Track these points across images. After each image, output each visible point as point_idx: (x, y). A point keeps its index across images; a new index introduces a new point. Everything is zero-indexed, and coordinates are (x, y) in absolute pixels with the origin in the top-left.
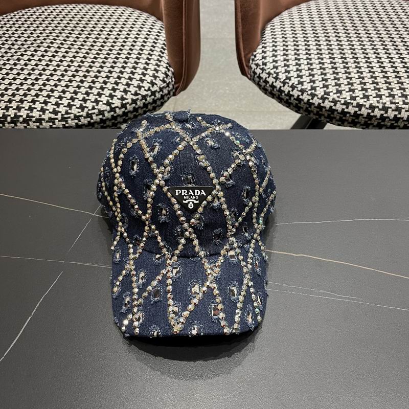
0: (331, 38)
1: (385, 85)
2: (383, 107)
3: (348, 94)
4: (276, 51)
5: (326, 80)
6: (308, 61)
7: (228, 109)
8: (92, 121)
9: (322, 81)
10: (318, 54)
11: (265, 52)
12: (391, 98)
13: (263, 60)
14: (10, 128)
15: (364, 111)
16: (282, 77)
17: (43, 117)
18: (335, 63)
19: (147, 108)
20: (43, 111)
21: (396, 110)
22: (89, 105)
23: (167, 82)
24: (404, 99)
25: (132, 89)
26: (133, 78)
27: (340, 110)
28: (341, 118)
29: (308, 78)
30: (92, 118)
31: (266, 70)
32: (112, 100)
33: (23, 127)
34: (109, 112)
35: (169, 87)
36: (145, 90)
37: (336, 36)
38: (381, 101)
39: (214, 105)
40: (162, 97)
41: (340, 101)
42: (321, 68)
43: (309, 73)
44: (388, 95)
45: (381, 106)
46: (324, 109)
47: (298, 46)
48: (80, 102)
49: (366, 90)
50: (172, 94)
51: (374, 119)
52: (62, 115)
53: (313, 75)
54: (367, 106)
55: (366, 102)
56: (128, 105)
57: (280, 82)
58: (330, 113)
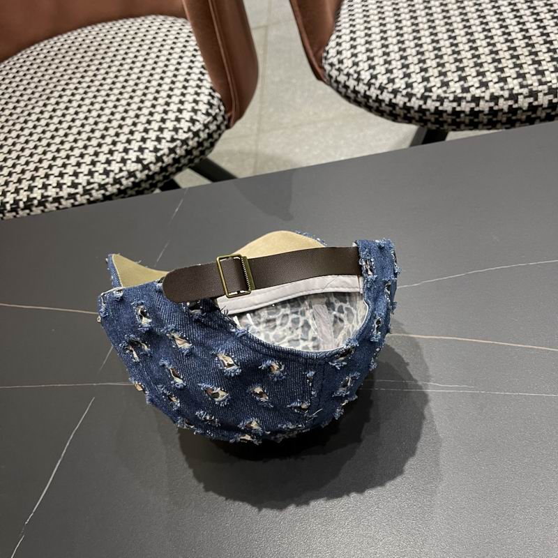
1: (510, 61)
2: (510, 94)
3: (458, 84)
4: (355, 39)
5: (426, 70)
6: (400, 45)
8: (122, 187)
9: (421, 72)
10: (414, 31)
11: (340, 44)
12: (520, 80)
13: (339, 56)
14: (25, 215)
15: (484, 106)
16: (366, 76)
17: (61, 194)
18: (438, 42)
19: (191, 154)
20: (59, 186)
21: (529, 96)
23: (214, 113)
24: (539, 77)
25: (167, 135)
26: (167, 119)
27: (449, 110)
28: (453, 121)
29: (400, 71)
30: (121, 184)
31: (343, 71)
32: (142, 154)
33: (39, 212)
34: (141, 171)
35: (217, 120)
36: (184, 132)
38: (506, 87)
40: (210, 135)
41: (447, 98)
42: (418, 53)
43: (402, 64)
44: (515, 76)
45: (506, 94)
46: (428, 113)
47: (385, 25)
48: (103, 166)
49: (483, 74)
50: (223, 127)
51: (500, 114)
52: (84, 187)
53: (408, 66)
54: (487, 98)
55: (484, 92)
56: (164, 157)
57: (364, 84)
58: (437, 116)
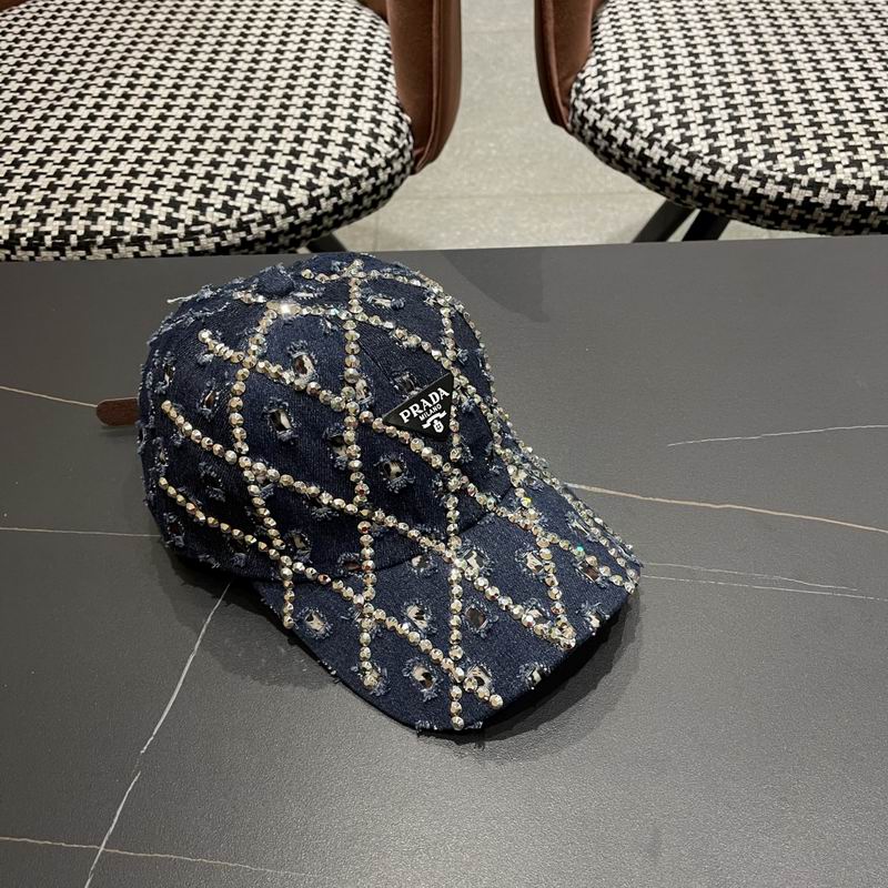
0: (743, 38)
1: (866, 139)
2: (864, 186)
3: (790, 160)
4: (627, 70)
5: (741, 132)
6: (699, 90)
7: (497, 190)
8: (250, 238)
9: (733, 134)
10: (719, 73)
11: (604, 74)
12: (881, 168)
13: (602, 91)
14: (77, 258)
15: (825, 197)
16: (646, 127)
17: (147, 232)
18: (757, 94)
19: (361, 204)
20: (145, 219)
22: (242, 202)
23: (401, 146)
25: (330, 165)
26: (329, 140)
27: (773, 195)
28: (774, 213)
29: (701, 128)
30: (249, 232)
31: (608, 113)
32: (289, 189)
33: (103, 257)
34: (284, 217)
35: (404, 157)
36: (356, 166)
37: (754, 33)
38: (860, 175)
39: (466, 182)
40: (391, 178)
41: (773, 177)
42: (728, 106)
43: (704, 117)
44: (873, 161)
45: (860, 185)
46: (738, 195)
47: (673, 57)
48: (222, 197)
49: (828, 151)
50: (408, 170)
51: (846, 212)
52: (187, 227)
53: (712, 122)
54: (832, 186)
55: (828, 177)
56: (322, 200)
57: (642, 138)
58: (751, 202)
